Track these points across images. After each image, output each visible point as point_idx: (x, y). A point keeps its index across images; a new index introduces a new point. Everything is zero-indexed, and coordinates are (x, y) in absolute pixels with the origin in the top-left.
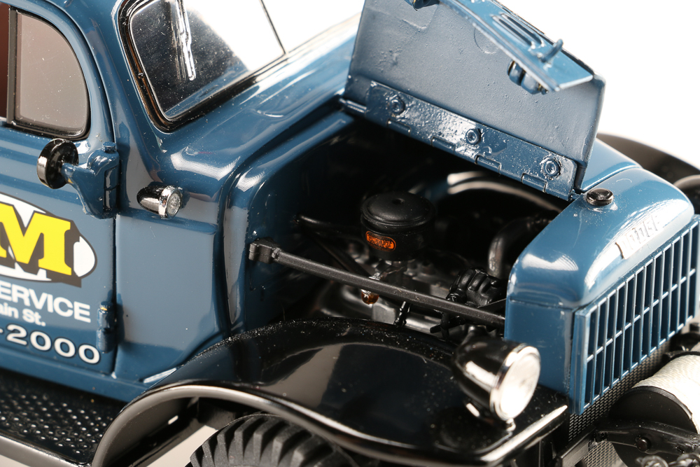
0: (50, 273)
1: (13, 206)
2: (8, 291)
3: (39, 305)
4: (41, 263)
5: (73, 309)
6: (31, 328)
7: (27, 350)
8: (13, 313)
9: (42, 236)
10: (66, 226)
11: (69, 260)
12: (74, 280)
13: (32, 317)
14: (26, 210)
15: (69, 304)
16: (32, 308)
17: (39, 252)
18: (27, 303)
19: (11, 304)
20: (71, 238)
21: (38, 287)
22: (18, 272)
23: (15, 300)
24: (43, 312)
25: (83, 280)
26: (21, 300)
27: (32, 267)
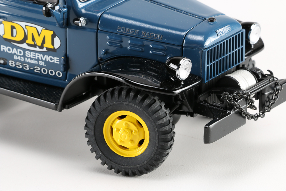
0: (47, 49)
1: (36, 27)
2: (34, 55)
3: (44, 59)
4: (45, 45)
5: (54, 60)
6: (41, 67)
7: (40, 74)
8: (36, 62)
9: (44, 37)
10: (52, 33)
11: (53, 44)
12: (54, 50)
13: (42, 63)
14: (40, 28)
15: (53, 58)
16: (42, 60)
17: (44, 42)
18: (40, 59)
19: (35, 60)
20: (53, 36)
21: (44, 53)
22: (37, 49)
23: (37, 58)
24: (45, 61)
25: (57, 50)
26: (38, 58)
27: (41, 47)
